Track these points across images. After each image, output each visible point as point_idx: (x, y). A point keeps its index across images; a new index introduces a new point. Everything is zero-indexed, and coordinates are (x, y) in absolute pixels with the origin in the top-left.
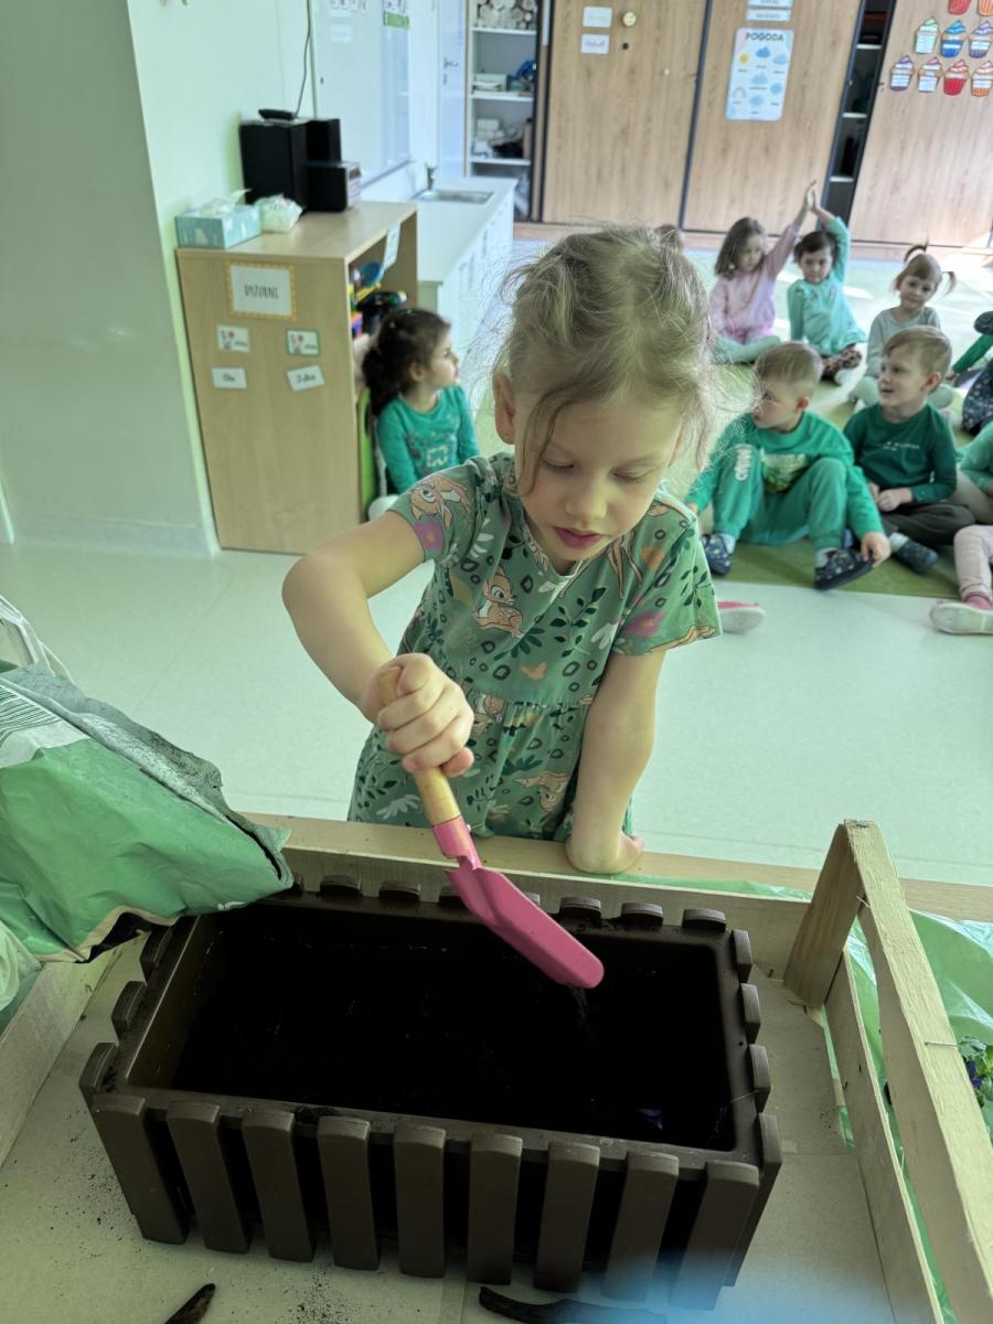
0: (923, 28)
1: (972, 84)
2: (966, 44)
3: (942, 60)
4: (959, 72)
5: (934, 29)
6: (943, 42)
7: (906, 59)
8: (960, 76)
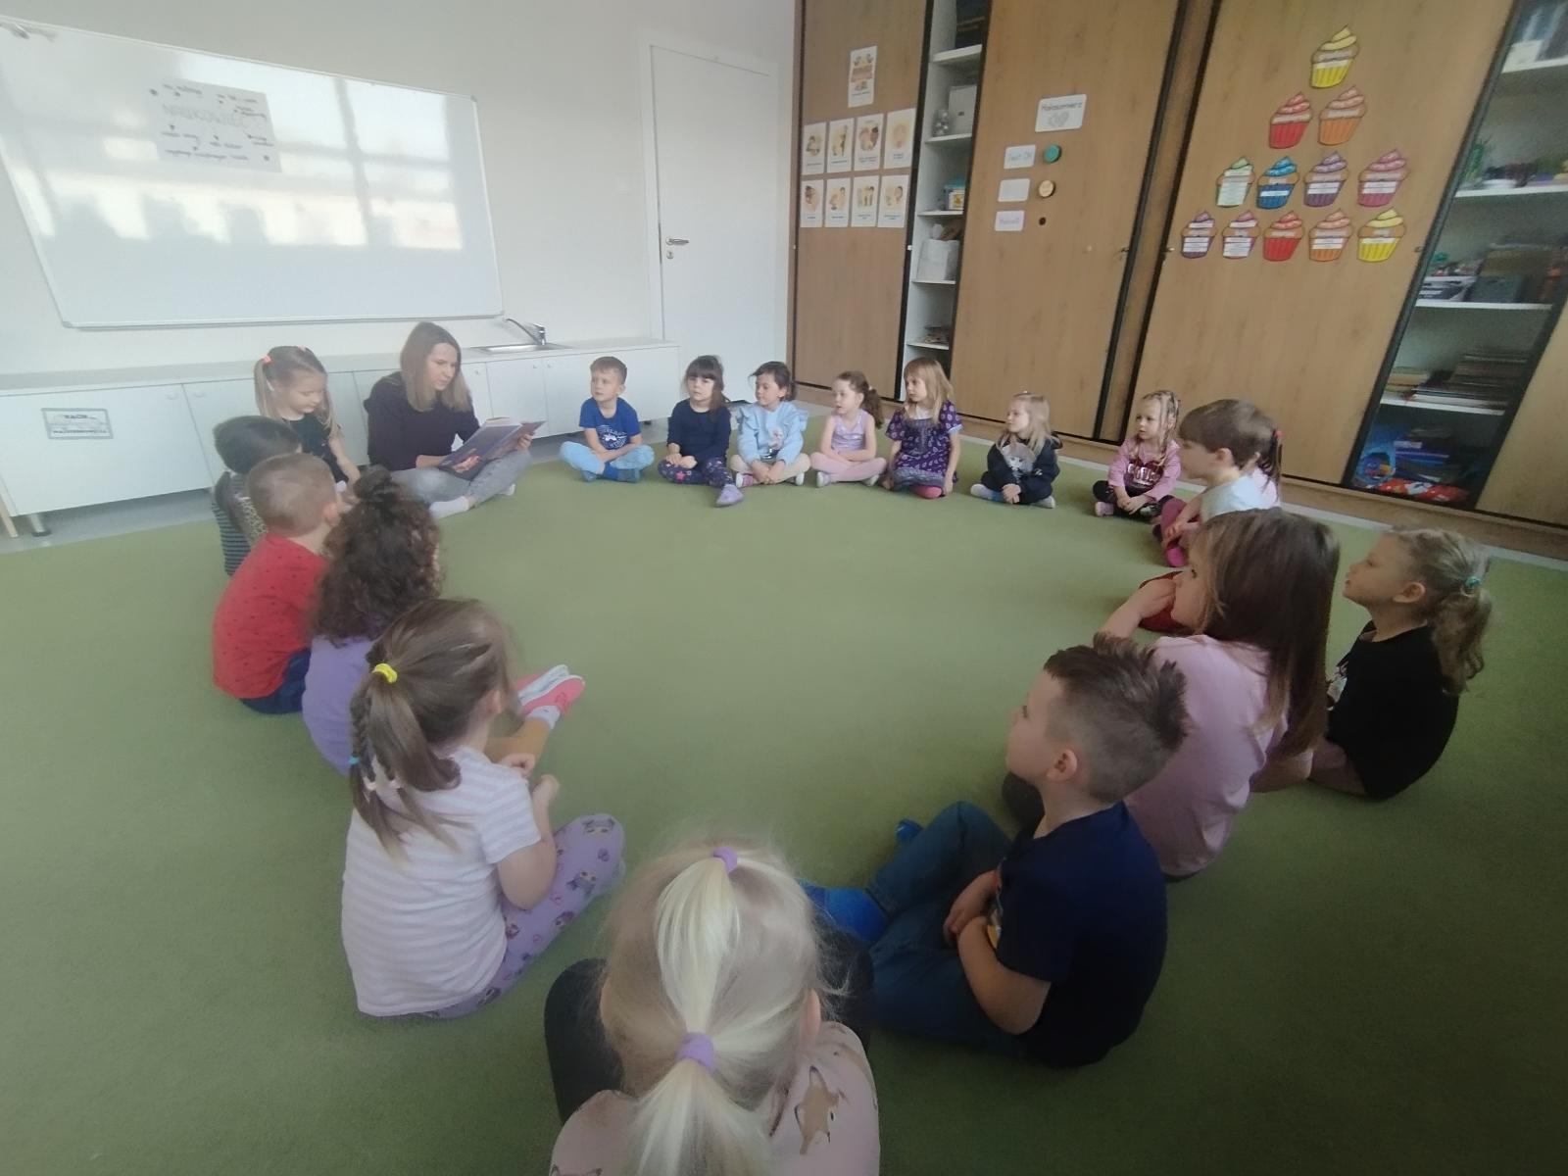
0: (1228, 174)
1: (1310, 244)
2: (1299, 187)
3: (1259, 212)
4: (1287, 229)
5: (1246, 171)
6: (1261, 188)
7: (1205, 216)
8: (1289, 234)
